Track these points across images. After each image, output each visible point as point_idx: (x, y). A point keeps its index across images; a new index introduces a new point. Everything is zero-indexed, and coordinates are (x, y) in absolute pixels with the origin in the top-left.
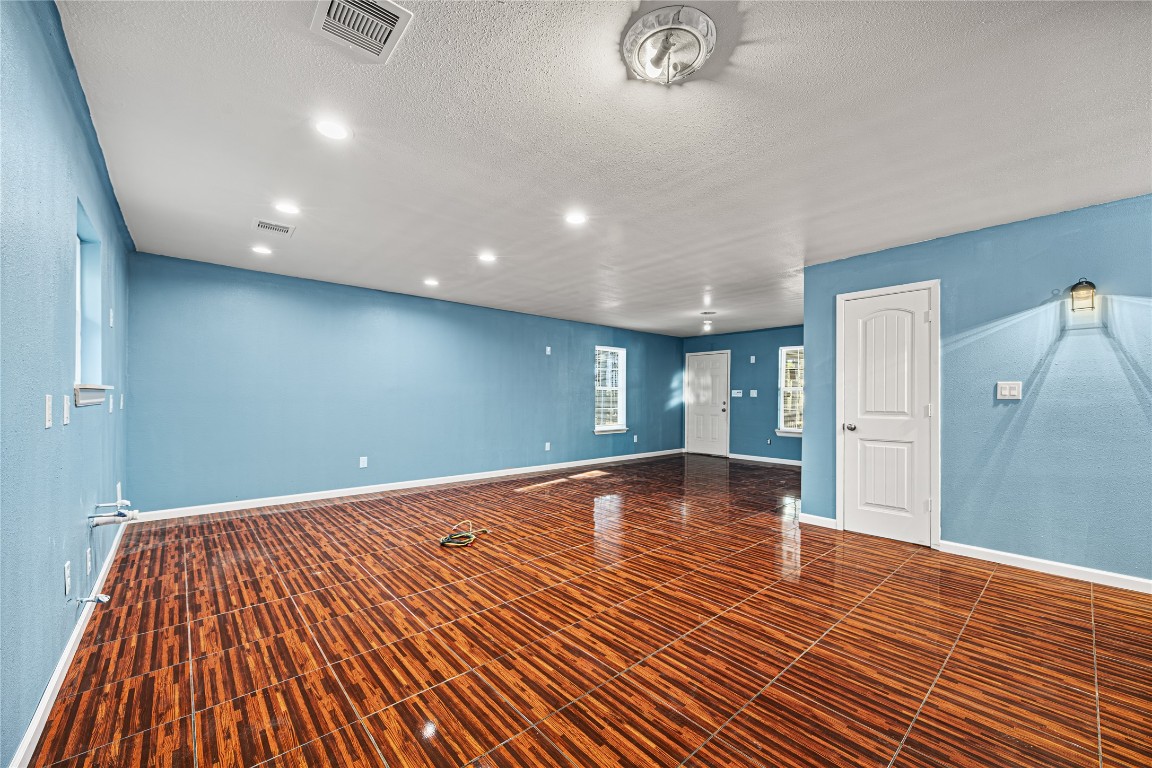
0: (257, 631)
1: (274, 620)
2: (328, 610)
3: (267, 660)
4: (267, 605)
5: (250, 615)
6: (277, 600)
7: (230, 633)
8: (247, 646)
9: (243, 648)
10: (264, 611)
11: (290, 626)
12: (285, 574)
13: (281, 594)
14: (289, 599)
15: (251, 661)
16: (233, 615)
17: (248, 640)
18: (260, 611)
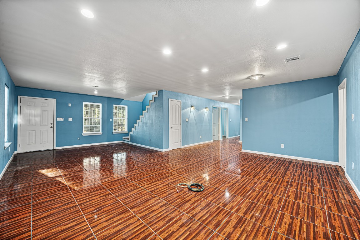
0: (301, 206)
1: (293, 206)
2: (274, 198)
3: (302, 197)
4: (292, 214)
5: (301, 215)
6: (286, 214)
7: (311, 211)
8: (306, 204)
9: (308, 204)
10: (294, 212)
11: (290, 201)
12: (272, 225)
13: (283, 215)
14: (281, 211)
15: (306, 199)
16: (307, 219)
17: (305, 205)
18: (296, 213)
